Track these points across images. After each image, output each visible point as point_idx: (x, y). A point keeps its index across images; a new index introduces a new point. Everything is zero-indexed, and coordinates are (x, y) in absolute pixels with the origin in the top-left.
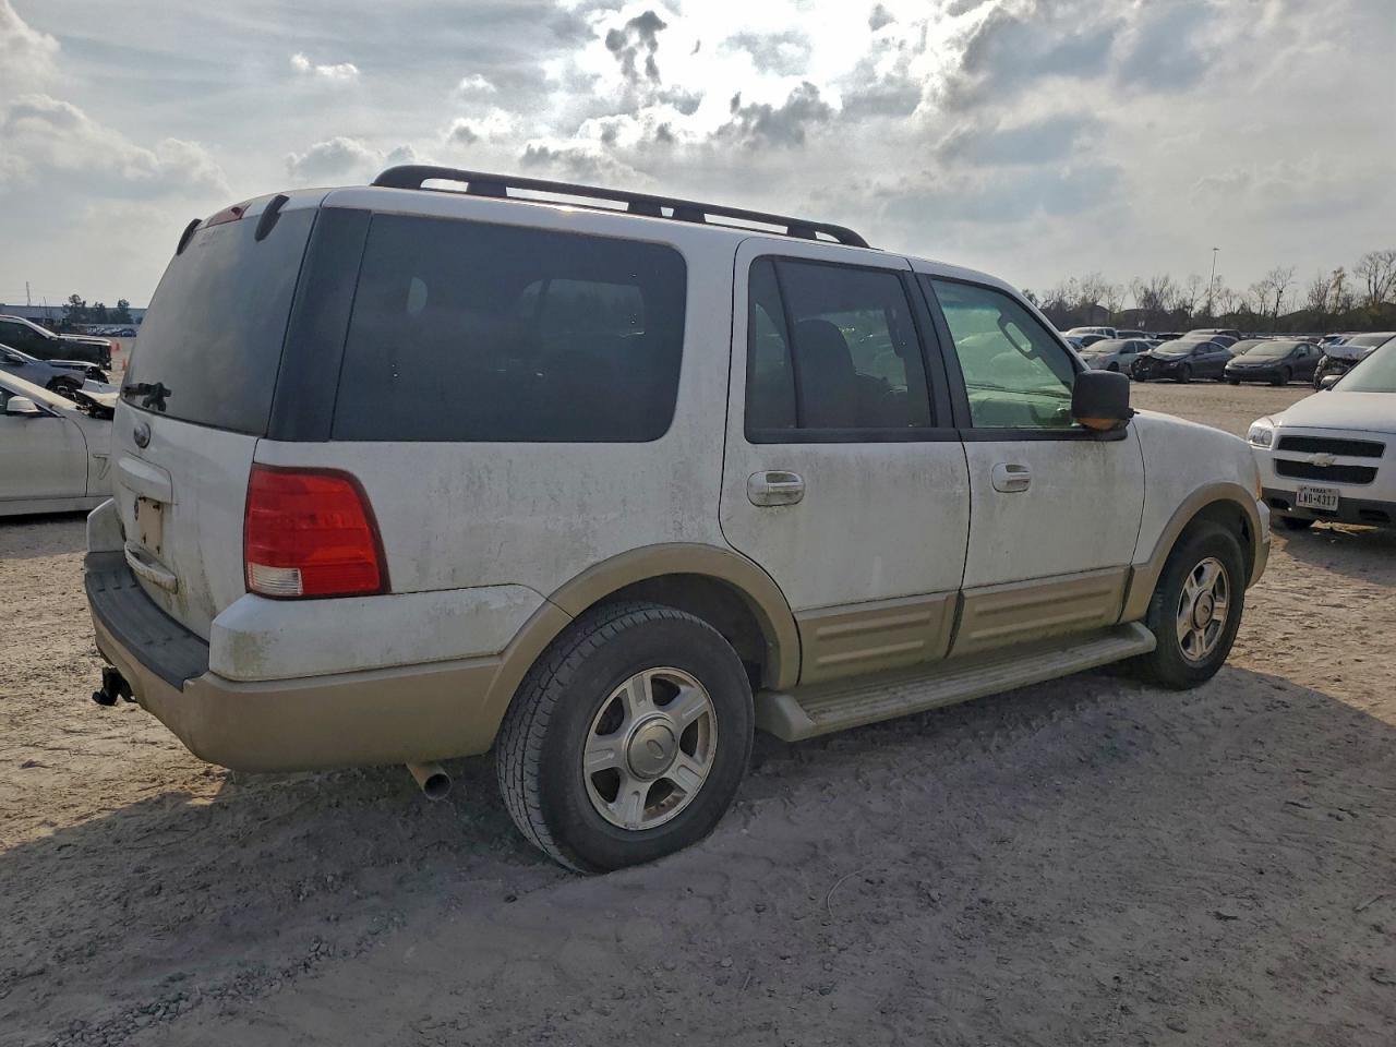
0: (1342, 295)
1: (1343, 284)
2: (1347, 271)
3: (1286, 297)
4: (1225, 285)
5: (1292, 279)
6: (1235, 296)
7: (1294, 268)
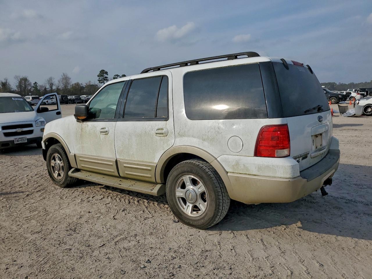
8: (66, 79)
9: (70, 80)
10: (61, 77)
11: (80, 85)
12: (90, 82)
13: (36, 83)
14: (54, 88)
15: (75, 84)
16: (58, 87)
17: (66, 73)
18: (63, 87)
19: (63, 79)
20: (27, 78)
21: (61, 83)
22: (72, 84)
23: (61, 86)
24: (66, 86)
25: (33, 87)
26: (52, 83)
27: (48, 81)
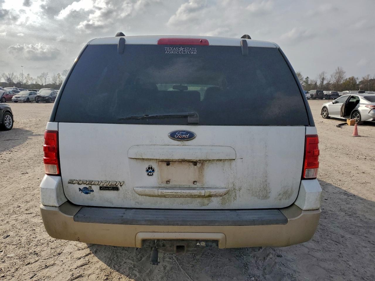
0: (60, 80)
1: (60, 78)
2: (60, 74)
3: (47, 80)
4: (31, 76)
5: (48, 75)
6: (34, 80)
7: (48, 73)
8: (340, 73)
9: (345, 74)
10: (335, 72)
11: (355, 79)
12: (368, 76)
13: (308, 77)
14: (325, 82)
15: (349, 78)
16: (330, 81)
17: (341, 67)
18: (335, 81)
19: (337, 73)
20: (301, 73)
21: (334, 77)
22: (345, 79)
23: (333, 81)
24: (338, 81)
25: (305, 82)
26: (324, 78)
27: (320, 76)
